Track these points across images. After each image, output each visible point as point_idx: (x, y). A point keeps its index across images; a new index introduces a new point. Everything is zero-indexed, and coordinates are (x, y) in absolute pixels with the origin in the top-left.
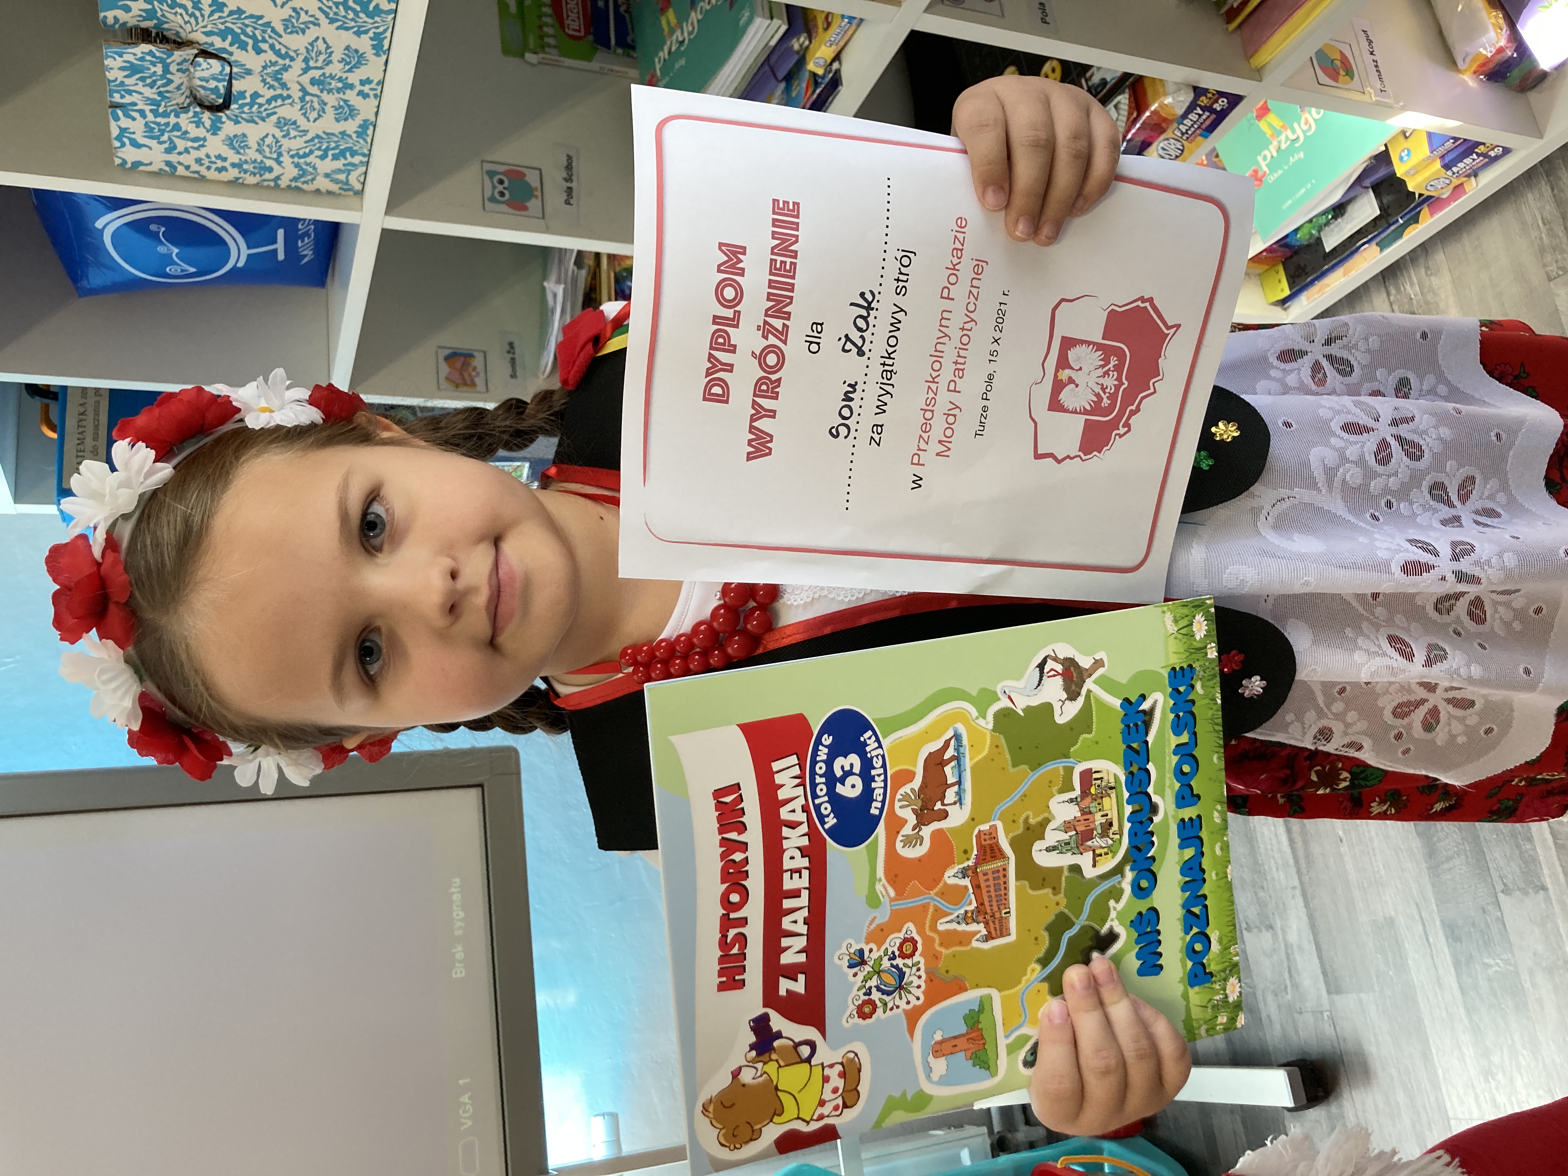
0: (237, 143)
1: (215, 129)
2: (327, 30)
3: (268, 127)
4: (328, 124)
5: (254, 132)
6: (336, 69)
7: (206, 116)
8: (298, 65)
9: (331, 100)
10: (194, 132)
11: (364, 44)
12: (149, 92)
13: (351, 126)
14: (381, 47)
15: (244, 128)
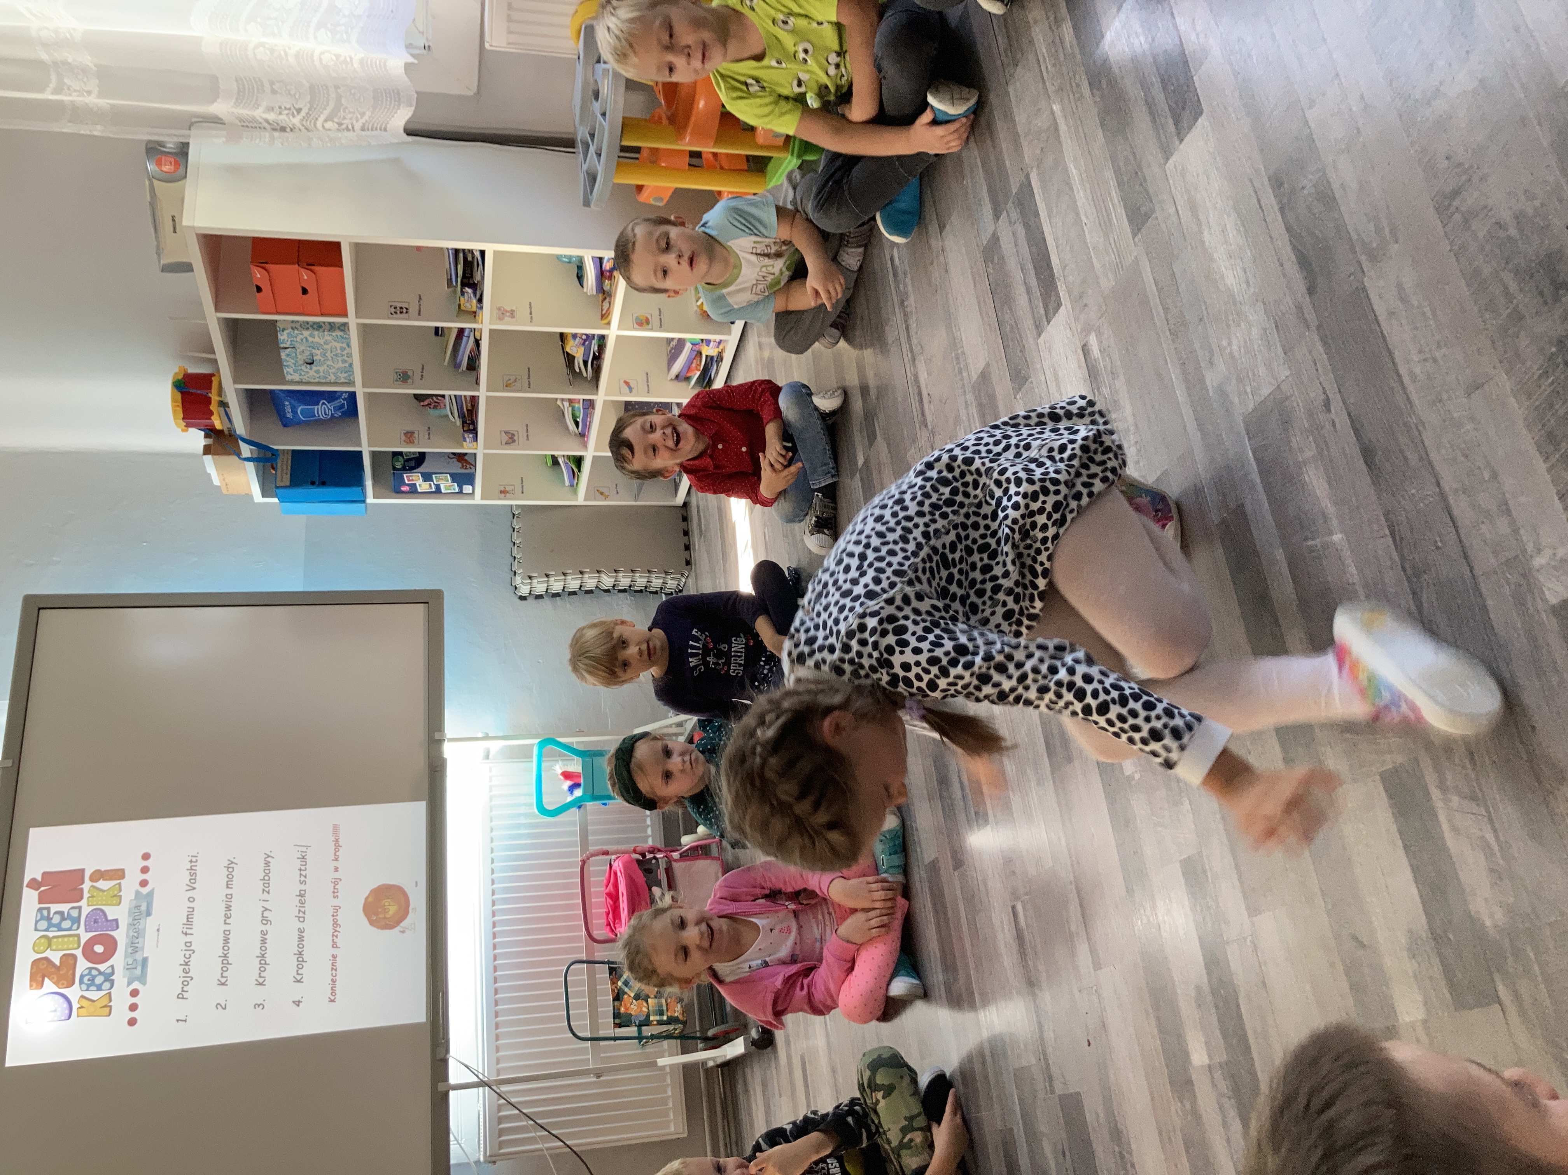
0: (317, 372)
1: (311, 369)
2: (335, 344)
3: (325, 367)
4: (340, 365)
5: (321, 369)
6: (339, 351)
7: (308, 366)
8: (329, 352)
9: (340, 359)
10: (306, 370)
11: (344, 345)
12: (293, 361)
13: (347, 365)
14: (349, 345)
15: (318, 368)
